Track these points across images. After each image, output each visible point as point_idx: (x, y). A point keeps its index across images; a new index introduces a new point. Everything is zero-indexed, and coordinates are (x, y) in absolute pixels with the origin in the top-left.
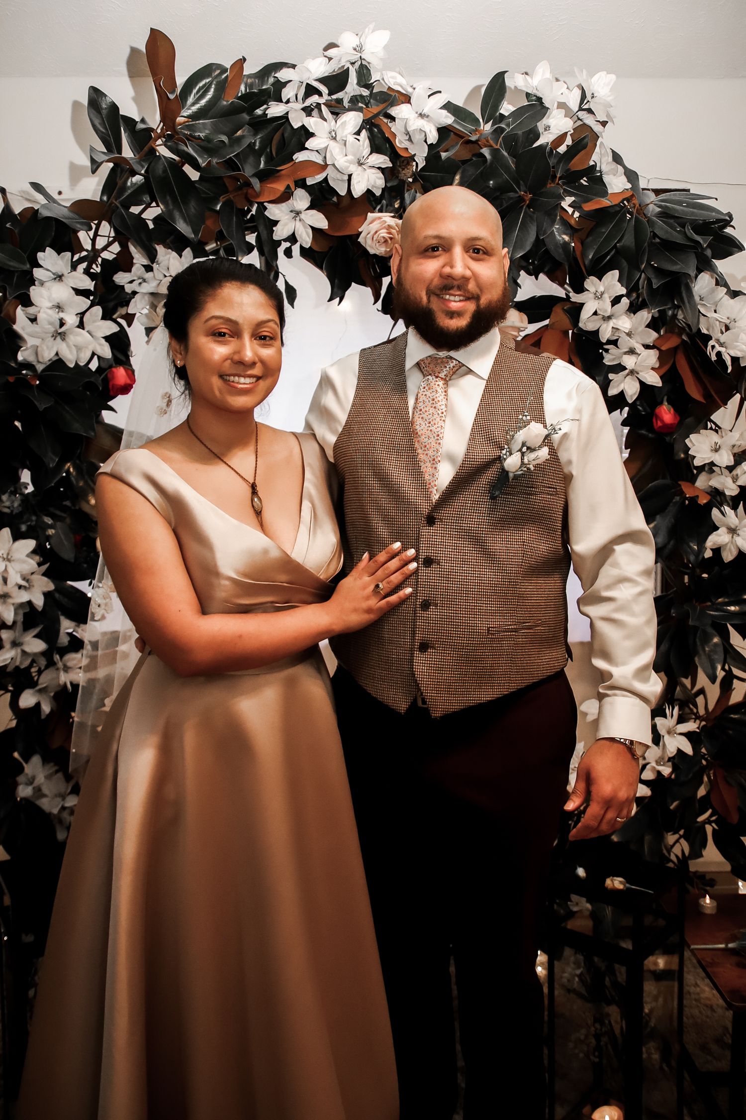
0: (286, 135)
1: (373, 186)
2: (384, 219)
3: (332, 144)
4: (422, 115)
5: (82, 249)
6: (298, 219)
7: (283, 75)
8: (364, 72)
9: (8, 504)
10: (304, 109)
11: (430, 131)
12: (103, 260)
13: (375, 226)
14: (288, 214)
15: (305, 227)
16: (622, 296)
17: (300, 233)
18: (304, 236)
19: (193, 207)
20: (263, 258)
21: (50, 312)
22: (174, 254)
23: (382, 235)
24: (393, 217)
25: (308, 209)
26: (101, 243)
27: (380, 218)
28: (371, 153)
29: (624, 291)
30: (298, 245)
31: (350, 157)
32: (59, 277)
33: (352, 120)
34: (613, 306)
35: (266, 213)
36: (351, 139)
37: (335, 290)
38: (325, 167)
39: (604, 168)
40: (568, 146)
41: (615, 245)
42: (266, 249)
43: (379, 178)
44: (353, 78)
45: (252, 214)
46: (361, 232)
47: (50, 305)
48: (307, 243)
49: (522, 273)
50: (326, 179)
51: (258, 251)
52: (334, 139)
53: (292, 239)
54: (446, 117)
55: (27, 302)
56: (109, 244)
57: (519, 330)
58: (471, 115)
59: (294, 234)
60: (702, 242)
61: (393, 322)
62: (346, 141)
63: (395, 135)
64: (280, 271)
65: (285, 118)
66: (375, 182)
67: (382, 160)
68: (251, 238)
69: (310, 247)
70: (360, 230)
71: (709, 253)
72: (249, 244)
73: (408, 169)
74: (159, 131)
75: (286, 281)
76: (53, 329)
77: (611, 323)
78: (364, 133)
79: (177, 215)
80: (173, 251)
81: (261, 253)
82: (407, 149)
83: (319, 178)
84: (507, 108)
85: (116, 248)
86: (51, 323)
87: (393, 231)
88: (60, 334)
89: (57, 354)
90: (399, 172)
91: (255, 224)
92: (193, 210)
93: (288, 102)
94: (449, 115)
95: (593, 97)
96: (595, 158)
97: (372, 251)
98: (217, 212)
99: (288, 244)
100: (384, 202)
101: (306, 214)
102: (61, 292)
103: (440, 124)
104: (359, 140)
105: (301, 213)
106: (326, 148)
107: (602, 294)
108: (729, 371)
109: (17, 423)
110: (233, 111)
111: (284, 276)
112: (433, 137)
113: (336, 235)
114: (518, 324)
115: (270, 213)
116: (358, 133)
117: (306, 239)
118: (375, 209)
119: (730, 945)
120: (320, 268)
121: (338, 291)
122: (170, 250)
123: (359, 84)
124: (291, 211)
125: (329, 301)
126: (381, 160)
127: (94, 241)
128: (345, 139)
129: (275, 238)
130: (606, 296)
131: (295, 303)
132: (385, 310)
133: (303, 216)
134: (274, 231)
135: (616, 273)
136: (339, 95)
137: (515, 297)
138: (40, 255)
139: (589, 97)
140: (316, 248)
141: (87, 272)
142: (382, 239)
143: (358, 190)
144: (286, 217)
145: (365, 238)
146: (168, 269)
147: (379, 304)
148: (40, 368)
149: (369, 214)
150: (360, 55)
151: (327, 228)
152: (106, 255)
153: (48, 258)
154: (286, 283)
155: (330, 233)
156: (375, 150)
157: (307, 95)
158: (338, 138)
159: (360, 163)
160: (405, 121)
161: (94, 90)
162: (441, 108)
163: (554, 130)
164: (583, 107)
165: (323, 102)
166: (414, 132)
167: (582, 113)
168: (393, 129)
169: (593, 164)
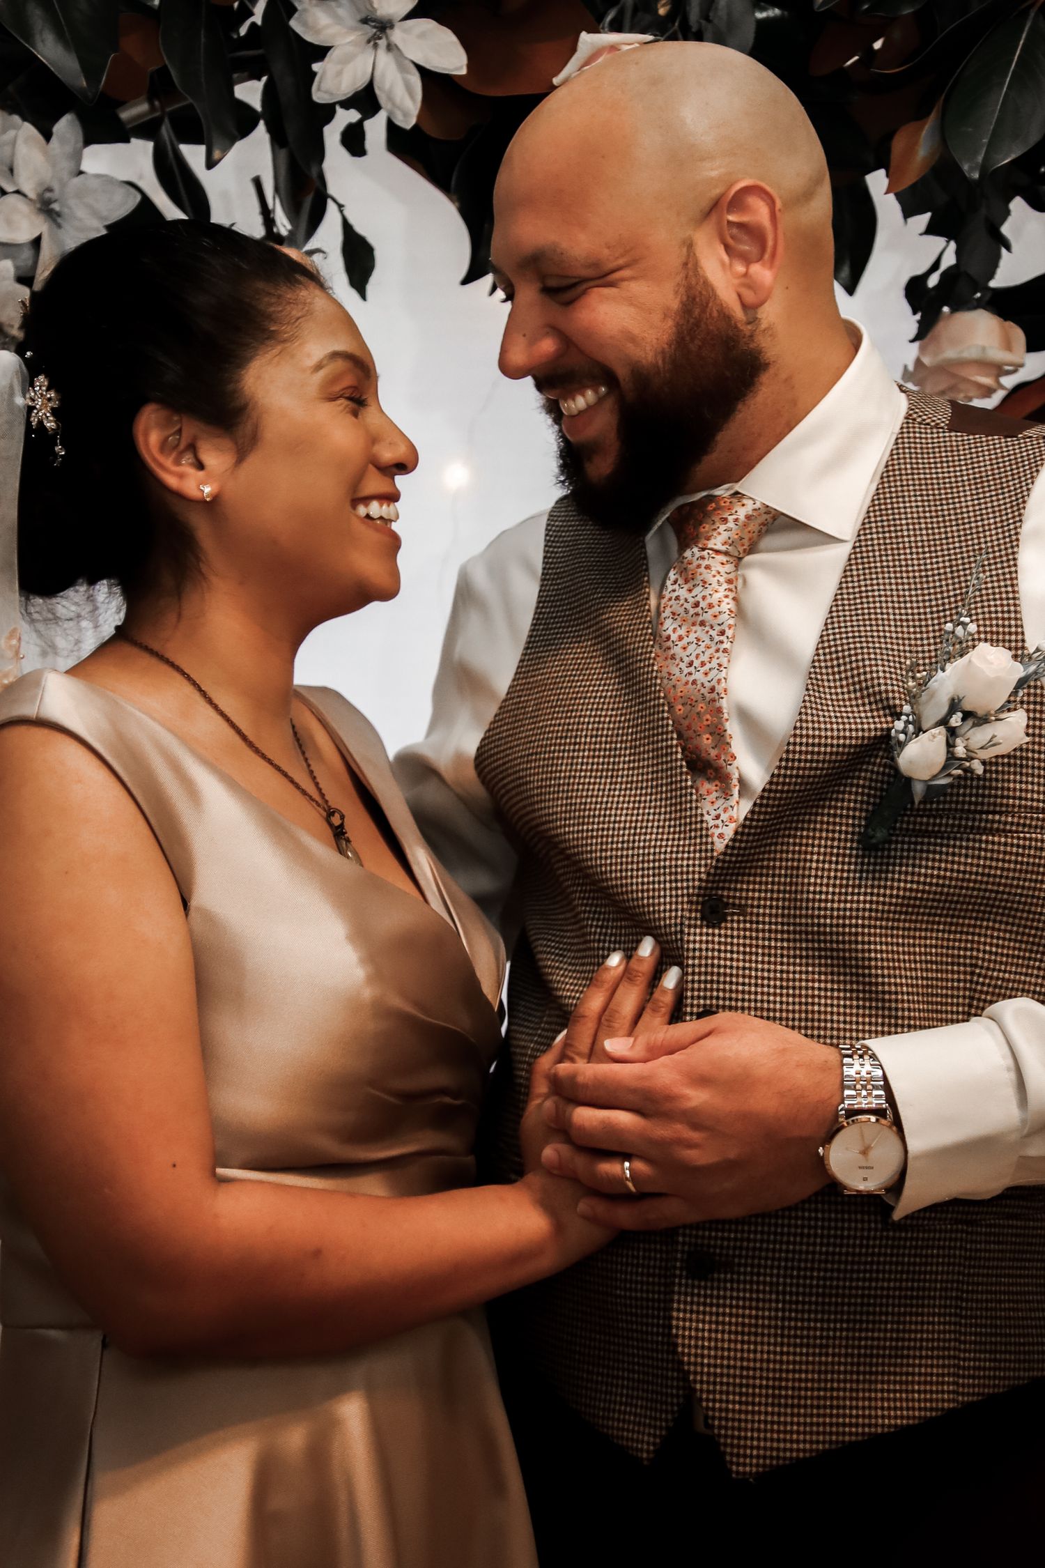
6: (382, 43)
14: (354, 29)
15: (402, 68)
17: (387, 86)
18: (400, 94)
20: (283, 153)
22: (28, 129)
25: (411, 15)
27: (613, 48)
30: (380, 119)
35: (293, 23)
37: (483, 252)
42: (291, 131)
45: (253, 25)
48: (406, 115)
49: (1018, 205)
51: (270, 130)
53: (366, 100)
57: (999, 370)
59: (369, 86)
64: (332, 189)
68: (250, 92)
69: (416, 127)
70: (555, 79)
72: (244, 107)
75: (347, 224)
79: (37, 16)
80: (24, 119)
81: (278, 139)
91: (260, 52)
98: (154, 15)
99: (353, 116)
101: (405, 31)
105: (392, 27)
111: (340, 206)
113: (489, 91)
114: (997, 354)
115: (305, 24)
117: (405, 103)
118: (600, 19)
120: (442, 185)
122: (16, 119)
124: (365, 21)
125: (465, 282)
129: (319, 96)
131: (370, 288)
133: (397, 35)
134: (315, 74)
137: (991, 276)
140: (431, 130)
144: (351, 38)
146: (11, 170)
149: (584, 35)
151: (464, 72)
154: (347, 227)
155: (472, 87)
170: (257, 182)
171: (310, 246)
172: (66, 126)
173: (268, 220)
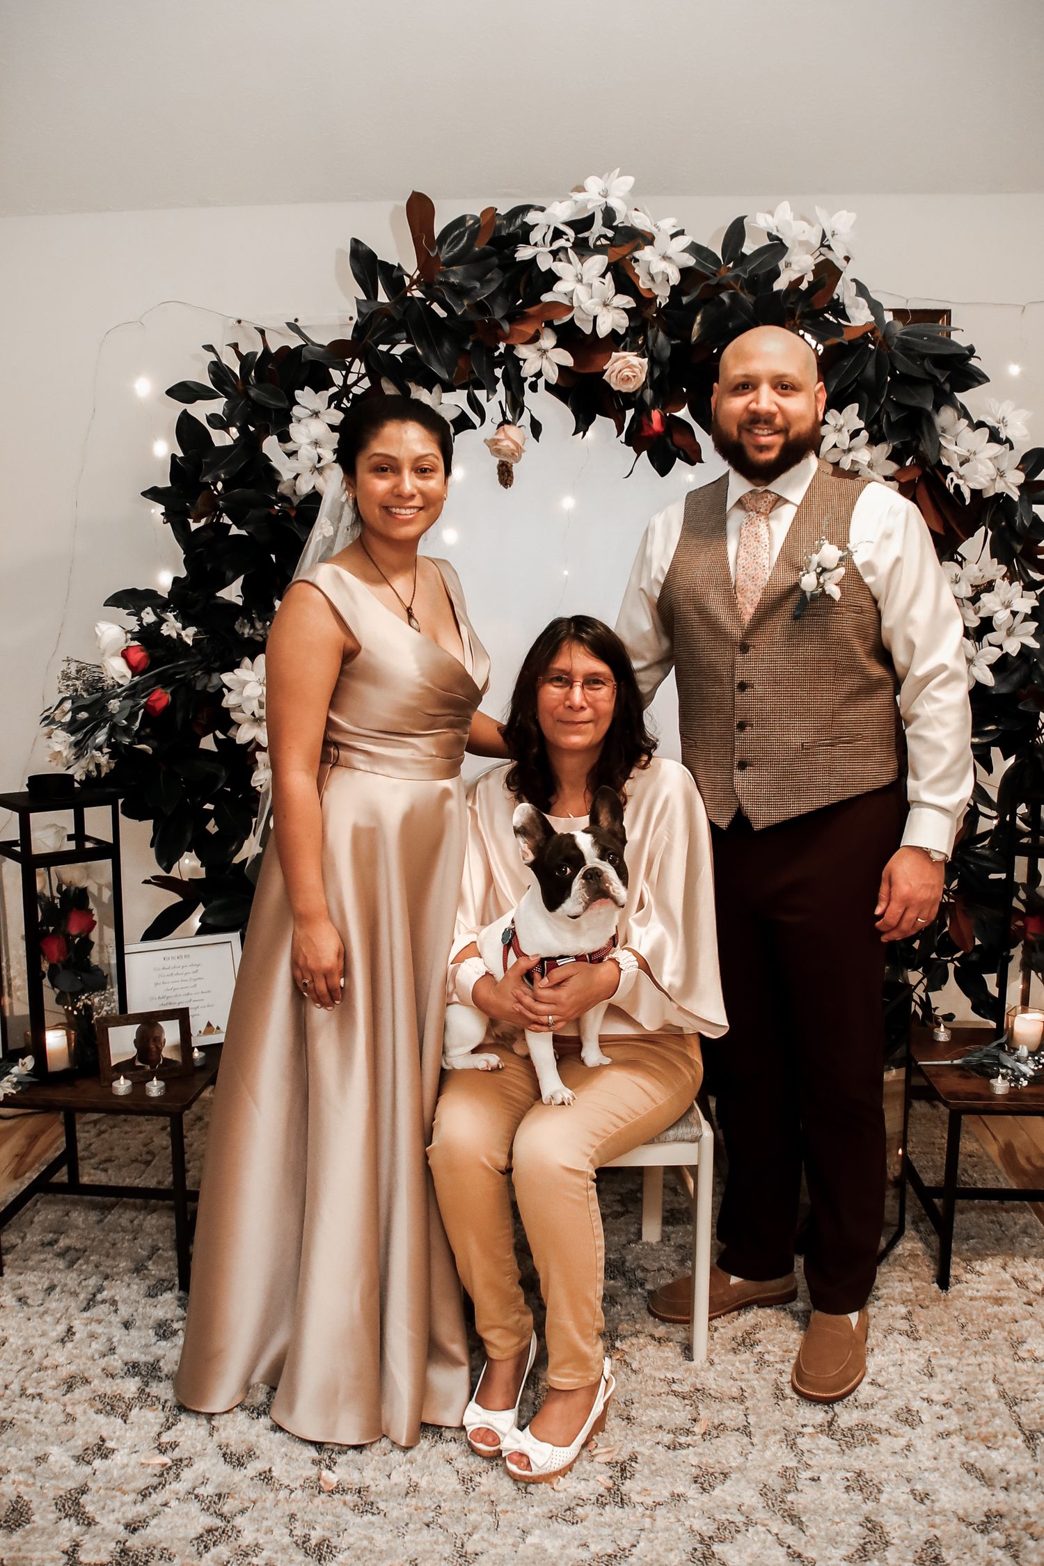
0: (533, 275)
1: (618, 326)
2: (628, 358)
3: (579, 286)
4: (665, 258)
5: (333, 385)
6: (545, 357)
7: (531, 218)
8: (609, 214)
9: (261, 632)
10: (551, 252)
11: (673, 273)
12: (354, 395)
13: (618, 365)
14: (535, 353)
15: (551, 364)
16: (862, 429)
17: (546, 370)
18: (550, 373)
19: (447, 347)
20: (509, 393)
21: (309, 448)
22: (426, 390)
23: (625, 374)
24: (636, 355)
25: (554, 347)
26: (352, 378)
27: (624, 357)
28: (616, 295)
29: (861, 424)
30: (544, 381)
31: (595, 300)
32: (316, 414)
33: (598, 262)
34: (851, 440)
35: (514, 352)
36: (596, 282)
37: (580, 424)
38: (571, 308)
39: (847, 302)
40: (809, 282)
41: (856, 380)
42: (514, 386)
43: (623, 318)
44: (599, 220)
45: (501, 352)
46: (605, 371)
47: (308, 441)
48: (552, 379)
50: (572, 319)
51: (504, 385)
52: (580, 281)
54: (688, 259)
55: (285, 438)
56: (359, 379)
58: (714, 254)
59: (540, 371)
60: (939, 377)
61: (636, 455)
62: (591, 284)
63: (638, 277)
64: (526, 404)
65: (533, 261)
66: (620, 322)
67: (627, 301)
68: (498, 372)
69: (556, 383)
70: (605, 368)
71: (947, 387)
72: (496, 377)
73: (651, 309)
74: (415, 277)
75: (532, 416)
76: (310, 465)
77: (852, 456)
78: (609, 275)
79: (432, 358)
80: (424, 385)
81: (508, 389)
82: (650, 290)
83: (566, 319)
84: (748, 248)
85: (366, 383)
86: (309, 459)
87: (637, 370)
88: (317, 469)
89: (314, 487)
90: (642, 311)
91: (503, 360)
92: (446, 351)
93: (536, 245)
94: (691, 257)
95: (833, 235)
96: (839, 290)
97: (615, 388)
98: (469, 352)
99: (534, 379)
100: (628, 339)
101: (553, 353)
102: (318, 429)
103: (682, 265)
104: (604, 284)
105: (548, 351)
106: (573, 291)
107: (842, 427)
108: (967, 503)
109: (273, 557)
110: (484, 255)
111: (529, 410)
112: (675, 278)
113: (581, 371)
115: (519, 352)
116: (603, 276)
117: (553, 376)
118: (619, 346)
119: (955, 1062)
120: (565, 402)
121: (582, 425)
123: (605, 225)
124: (539, 351)
125: (573, 435)
126: (625, 302)
127: (346, 378)
128: (590, 282)
129: (523, 374)
130: (845, 430)
131: (540, 438)
132: (628, 442)
133: (549, 354)
134: (521, 367)
135: (856, 406)
136: (585, 234)
138: (297, 392)
139: (829, 235)
140: (561, 384)
141: (338, 407)
142: (626, 377)
143: (603, 330)
144: (534, 356)
145: (610, 376)
147: (623, 436)
148: (296, 501)
149: (614, 353)
150: (604, 200)
151: (573, 365)
152: (357, 390)
153: (305, 396)
154: (532, 417)
155: (575, 370)
156: (620, 289)
157: (554, 239)
158: (584, 281)
159: (605, 305)
160: (649, 263)
161: (356, 243)
162: (683, 251)
163: (794, 267)
164: (824, 245)
165: (569, 245)
166: (657, 273)
167: (823, 250)
168: (636, 271)
169: (836, 297)
170: (500, 403)
171: (518, 424)
172: (437, 389)
173: (504, 414)
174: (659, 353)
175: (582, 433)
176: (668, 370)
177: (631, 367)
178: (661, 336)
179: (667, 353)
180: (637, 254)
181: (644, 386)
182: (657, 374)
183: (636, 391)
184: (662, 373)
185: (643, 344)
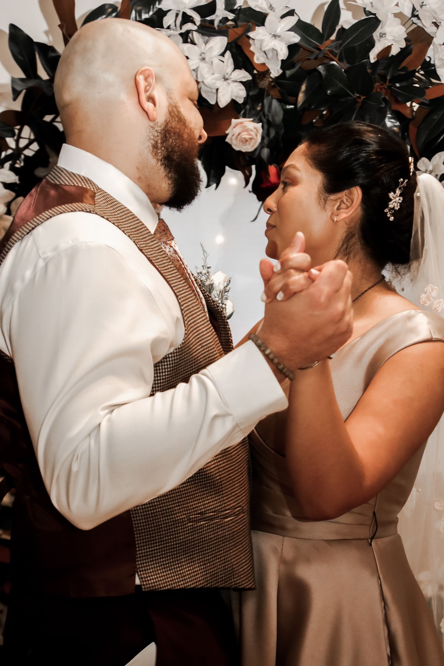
1: (236, 97)
2: (246, 124)
3: (202, 65)
4: (275, 36)
5: (8, 147)
7: (165, 4)
10: (181, 34)
11: (281, 49)
13: (237, 130)
23: (243, 137)
24: (253, 121)
26: (23, 143)
27: (242, 123)
28: (234, 70)
33: (219, 43)
36: (216, 61)
37: (211, 178)
39: (437, 63)
40: (400, 48)
43: (241, 90)
44: (220, 5)
46: (227, 135)
52: (204, 60)
54: (295, 37)
56: (31, 142)
58: (315, 29)
62: (212, 62)
63: (253, 53)
66: (238, 93)
67: (244, 75)
70: (227, 132)
73: (265, 80)
78: (228, 54)
82: (264, 64)
85: (35, 147)
87: (252, 133)
90: (258, 83)
93: (169, 28)
94: (296, 35)
95: (421, 6)
96: (430, 54)
97: (237, 148)
100: (246, 107)
103: (289, 43)
104: (223, 62)
106: (197, 68)
107: (431, 172)
112: (284, 53)
116: (223, 54)
118: (239, 113)
121: (214, 179)
123: (225, 9)
125: (207, 187)
126: (242, 76)
127: (17, 142)
128: (212, 60)
132: (254, 192)
136: (210, 18)
139: (418, 8)
141: (12, 168)
142: (244, 139)
143: (223, 102)
145: (231, 139)
152: (29, 153)
156: (237, 66)
157: (183, 23)
158: (207, 59)
159: (226, 79)
160: (262, 41)
161: (13, 28)
162: (289, 30)
163: (389, 37)
164: (414, 14)
165: (195, 28)
166: (268, 50)
167: (415, 20)
168: (252, 49)
169: (428, 60)
174: (273, 117)
175: (214, 185)
176: (283, 131)
177: (247, 130)
178: (275, 103)
179: (279, 117)
180: (251, 34)
181: (262, 145)
182: (273, 133)
183: (256, 150)
184: (277, 133)
185: (261, 110)
